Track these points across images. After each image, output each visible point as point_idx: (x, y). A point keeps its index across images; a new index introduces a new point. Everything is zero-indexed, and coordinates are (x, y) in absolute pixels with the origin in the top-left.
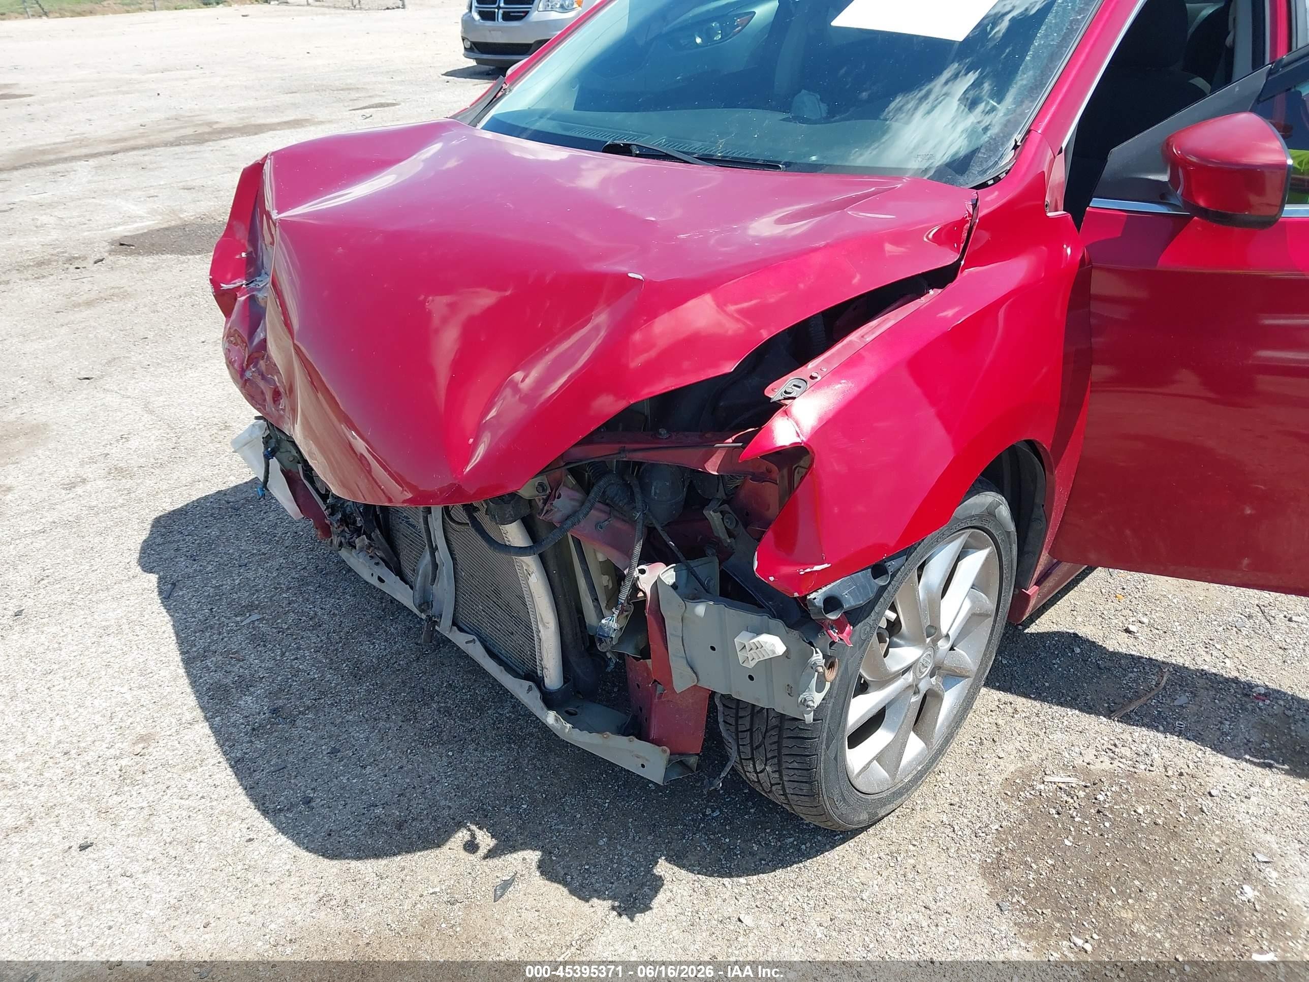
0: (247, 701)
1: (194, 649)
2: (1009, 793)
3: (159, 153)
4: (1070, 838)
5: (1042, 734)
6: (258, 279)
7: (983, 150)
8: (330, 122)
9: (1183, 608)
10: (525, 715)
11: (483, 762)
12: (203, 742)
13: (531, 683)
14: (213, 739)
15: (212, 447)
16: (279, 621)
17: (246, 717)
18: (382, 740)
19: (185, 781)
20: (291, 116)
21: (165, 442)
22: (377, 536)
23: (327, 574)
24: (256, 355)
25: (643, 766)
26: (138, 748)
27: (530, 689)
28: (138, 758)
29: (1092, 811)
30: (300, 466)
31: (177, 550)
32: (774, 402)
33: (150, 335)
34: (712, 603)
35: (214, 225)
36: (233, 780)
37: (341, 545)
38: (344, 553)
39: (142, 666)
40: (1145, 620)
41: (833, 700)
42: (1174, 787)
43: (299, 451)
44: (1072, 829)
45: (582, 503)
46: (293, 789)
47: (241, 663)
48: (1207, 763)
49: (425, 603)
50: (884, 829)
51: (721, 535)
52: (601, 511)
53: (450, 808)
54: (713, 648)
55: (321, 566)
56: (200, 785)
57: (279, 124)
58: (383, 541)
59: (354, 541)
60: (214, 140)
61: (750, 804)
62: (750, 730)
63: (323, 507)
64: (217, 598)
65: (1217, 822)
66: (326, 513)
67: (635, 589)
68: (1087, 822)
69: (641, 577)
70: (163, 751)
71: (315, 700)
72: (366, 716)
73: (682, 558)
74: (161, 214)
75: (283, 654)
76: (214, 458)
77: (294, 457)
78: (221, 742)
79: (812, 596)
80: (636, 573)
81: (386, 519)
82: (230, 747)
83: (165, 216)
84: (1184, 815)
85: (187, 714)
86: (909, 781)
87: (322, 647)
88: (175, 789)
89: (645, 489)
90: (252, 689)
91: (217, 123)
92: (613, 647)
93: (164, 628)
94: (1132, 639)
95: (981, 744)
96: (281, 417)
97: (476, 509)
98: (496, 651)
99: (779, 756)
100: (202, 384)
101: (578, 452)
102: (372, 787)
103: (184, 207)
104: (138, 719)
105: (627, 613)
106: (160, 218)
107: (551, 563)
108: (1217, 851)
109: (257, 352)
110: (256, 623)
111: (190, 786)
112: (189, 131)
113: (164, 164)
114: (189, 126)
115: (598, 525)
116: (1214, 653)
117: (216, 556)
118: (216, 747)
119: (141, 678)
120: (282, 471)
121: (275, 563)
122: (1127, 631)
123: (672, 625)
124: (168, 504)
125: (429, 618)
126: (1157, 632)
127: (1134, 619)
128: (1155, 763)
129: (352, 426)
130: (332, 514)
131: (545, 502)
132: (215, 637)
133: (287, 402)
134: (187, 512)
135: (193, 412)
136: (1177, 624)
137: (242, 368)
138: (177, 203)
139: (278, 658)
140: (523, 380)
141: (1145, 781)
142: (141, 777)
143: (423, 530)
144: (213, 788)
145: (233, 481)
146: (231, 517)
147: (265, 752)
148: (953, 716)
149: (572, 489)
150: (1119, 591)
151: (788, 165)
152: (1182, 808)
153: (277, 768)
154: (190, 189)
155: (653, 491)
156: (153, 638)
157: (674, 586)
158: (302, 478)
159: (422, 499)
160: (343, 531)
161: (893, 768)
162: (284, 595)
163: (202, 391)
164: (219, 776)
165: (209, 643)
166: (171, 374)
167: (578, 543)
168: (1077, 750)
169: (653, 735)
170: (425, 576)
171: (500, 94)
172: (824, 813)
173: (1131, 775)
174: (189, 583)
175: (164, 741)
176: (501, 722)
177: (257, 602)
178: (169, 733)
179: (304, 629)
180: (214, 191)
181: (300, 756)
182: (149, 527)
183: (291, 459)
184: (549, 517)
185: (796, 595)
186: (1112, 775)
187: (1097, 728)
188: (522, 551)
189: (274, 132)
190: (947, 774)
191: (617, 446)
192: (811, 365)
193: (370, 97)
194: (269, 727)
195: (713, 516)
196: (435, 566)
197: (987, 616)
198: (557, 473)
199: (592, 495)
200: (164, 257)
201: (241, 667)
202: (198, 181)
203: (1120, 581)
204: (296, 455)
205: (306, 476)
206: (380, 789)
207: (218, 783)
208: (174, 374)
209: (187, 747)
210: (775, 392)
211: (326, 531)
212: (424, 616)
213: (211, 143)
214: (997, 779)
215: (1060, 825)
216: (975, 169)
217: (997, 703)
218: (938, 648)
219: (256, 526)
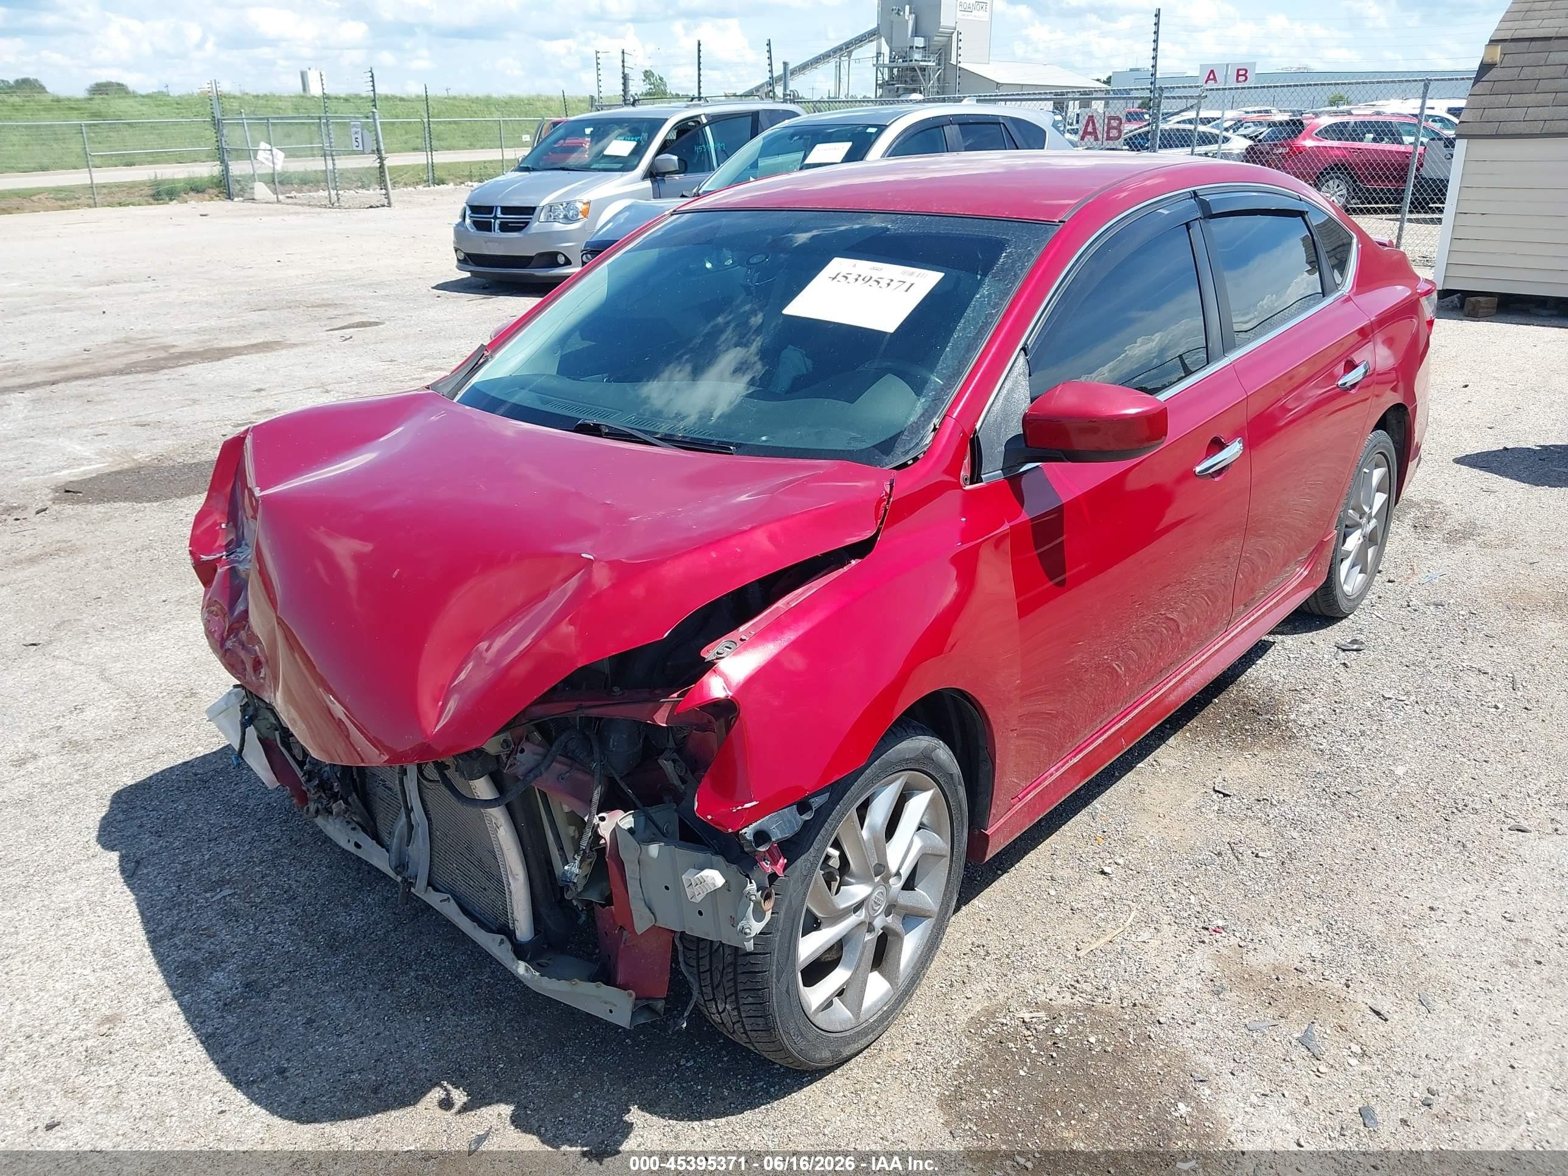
0: (219, 977)
1: (161, 928)
2: (973, 1031)
3: (107, 383)
4: (1025, 1068)
5: (1010, 974)
6: (238, 550)
7: (906, 433)
8: (304, 344)
9: (1158, 849)
10: (504, 980)
11: (461, 1025)
12: (172, 1020)
13: (502, 937)
14: (182, 1017)
15: (177, 717)
16: (252, 895)
17: (218, 993)
18: (358, 1009)
19: (154, 1059)
20: (259, 338)
21: (124, 712)
22: (354, 800)
23: (301, 846)
24: (236, 625)
25: (611, 1011)
26: (104, 1029)
27: (502, 942)
28: (104, 1039)
29: (1049, 1043)
30: (277, 733)
31: (141, 826)
32: (709, 662)
33: (104, 594)
34: (662, 844)
35: (173, 467)
36: (203, 1056)
37: (317, 811)
38: (320, 821)
39: (105, 947)
40: (1121, 861)
41: (779, 934)
42: (1127, 1017)
43: (277, 718)
44: (1028, 1060)
45: (545, 757)
46: (266, 1061)
47: (212, 940)
48: (1160, 994)
49: (401, 866)
50: (851, 1069)
51: (675, 783)
52: (564, 764)
53: (426, 1070)
54: (667, 888)
55: (295, 838)
56: (170, 1062)
57: (246, 347)
58: (360, 805)
59: (331, 808)
60: (170, 367)
61: (724, 1052)
62: (710, 970)
63: (300, 774)
64: (186, 874)
65: (1162, 1047)
66: (303, 779)
67: (597, 837)
68: (1042, 1053)
69: (602, 824)
70: (130, 1030)
71: (290, 972)
72: (343, 986)
73: (639, 805)
74: (112, 455)
75: (256, 929)
76: (179, 727)
77: (272, 724)
78: (191, 1019)
79: (743, 831)
80: (596, 820)
81: (363, 784)
82: (201, 1023)
83: (117, 458)
84: (1132, 1042)
85: (155, 993)
86: (875, 1021)
87: (297, 920)
88: (144, 1067)
89: (603, 742)
90: (223, 965)
91: (173, 346)
92: (579, 894)
93: (127, 908)
94: (1107, 881)
95: (951, 986)
96: (262, 685)
97: (447, 767)
98: (470, 908)
99: (736, 993)
100: (165, 648)
101: (538, 710)
102: (348, 1054)
103: (138, 447)
104: (103, 1001)
105: (590, 860)
106: (111, 459)
107: (520, 816)
108: (1159, 1073)
109: (237, 622)
110: (228, 898)
111: (159, 1063)
112: (142, 357)
113: (112, 396)
114: (141, 351)
115: (560, 777)
116: (1182, 891)
117: (183, 831)
118: (185, 1024)
119: (104, 960)
120: (259, 739)
121: (247, 837)
122: (1103, 872)
123: (630, 869)
124: (128, 779)
125: (405, 880)
126: (1131, 872)
127: (1111, 861)
128: (1112, 997)
129: (330, 691)
130: (309, 781)
131: (508, 758)
132: (183, 915)
133: (267, 670)
134: (151, 787)
135: (155, 679)
136: (1151, 864)
137: (222, 638)
138: (129, 442)
139: (251, 932)
140: (487, 650)
141: (1101, 1013)
142: (108, 1057)
143: (399, 792)
144: (183, 1064)
145: (201, 751)
146: (199, 789)
147: (237, 1026)
148: (917, 956)
149: (538, 745)
150: (1100, 834)
151: (738, 446)
152: (1131, 1036)
153: (250, 1041)
154: (145, 425)
155: (611, 743)
156: (116, 918)
157: (631, 831)
158: (279, 745)
159: (397, 758)
160: (320, 797)
161: (856, 1007)
162: (257, 869)
163: (164, 655)
164: (189, 1052)
165: (178, 921)
166: (129, 638)
167: (544, 796)
168: (1041, 987)
169: (620, 978)
170: (401, 838)
171: (481, 361)
172: (783, 1049)
173: (1089, 1008)
174: (155, 860)
175: (131, 1021)
176: (480, 987)
177: (228, 877)
178: (135, 1013)
179: (279, 903)
180: (171, 428)
181: (275, 1029)
182: (109, 803)
183: (269, 726)
184: (513, 770)
185: (730, 830)
186: (1071, 1010)
187: (1063, 967)
188: (488, 803)
189: (240, 357)
190: (916, 1016)
191: (576, 704)
192: (742, 629)
193: (350, 314)
194: (241, 1001)
195: (667, 765)
196: (411, 827)
197: (943, 856)
198: (520, 731)
199: (554, 748)
200: (116, 505)
201: (212, 943)
202: (151, 416)
203: (1102, 824)
204: (274, 722)
205: (283, 743)
206: (356, 1055)
207: (187, 1059)
208: (132, 637)
209: (155, 1026)
210: (708, 654)
211: (304, 799)
212: (399, 879)
213: (166, 371)
214: (963, 1018)
215: (1017, 1058)
216: (899, 450)
217: (970, 947)
218: (890, 886)
219: (226, 799)
